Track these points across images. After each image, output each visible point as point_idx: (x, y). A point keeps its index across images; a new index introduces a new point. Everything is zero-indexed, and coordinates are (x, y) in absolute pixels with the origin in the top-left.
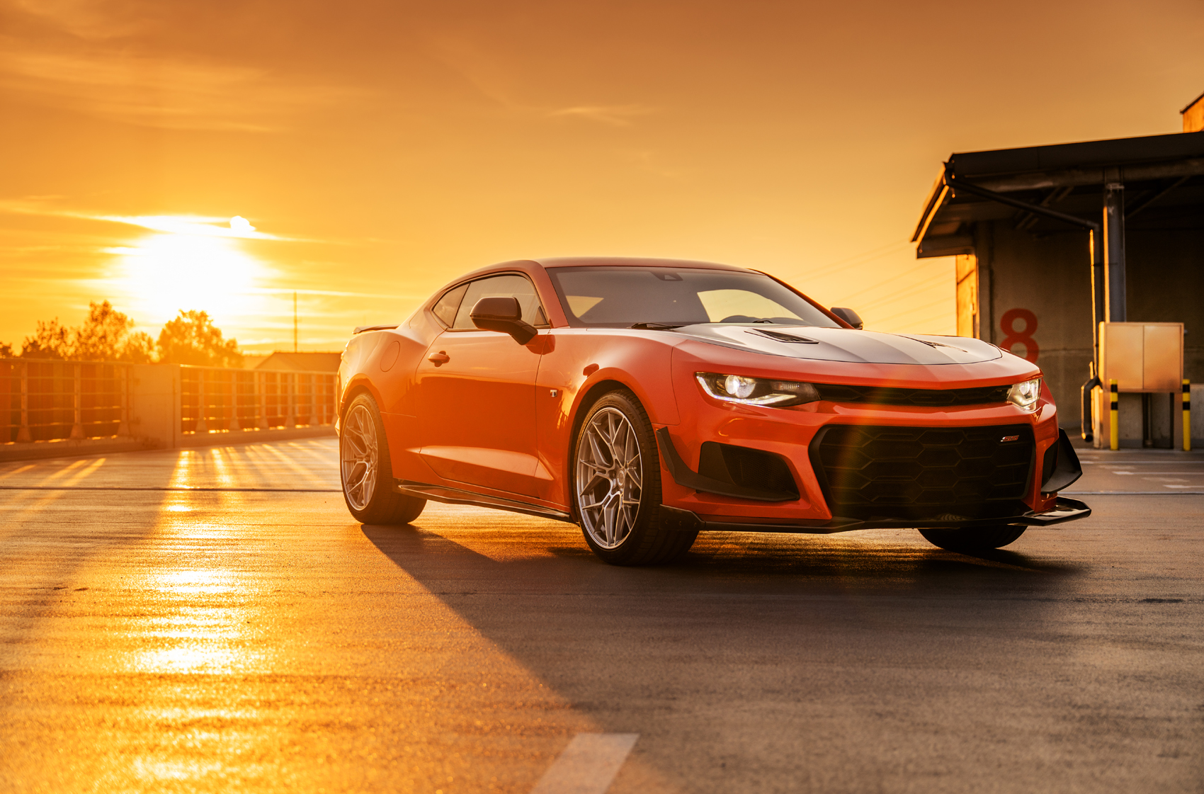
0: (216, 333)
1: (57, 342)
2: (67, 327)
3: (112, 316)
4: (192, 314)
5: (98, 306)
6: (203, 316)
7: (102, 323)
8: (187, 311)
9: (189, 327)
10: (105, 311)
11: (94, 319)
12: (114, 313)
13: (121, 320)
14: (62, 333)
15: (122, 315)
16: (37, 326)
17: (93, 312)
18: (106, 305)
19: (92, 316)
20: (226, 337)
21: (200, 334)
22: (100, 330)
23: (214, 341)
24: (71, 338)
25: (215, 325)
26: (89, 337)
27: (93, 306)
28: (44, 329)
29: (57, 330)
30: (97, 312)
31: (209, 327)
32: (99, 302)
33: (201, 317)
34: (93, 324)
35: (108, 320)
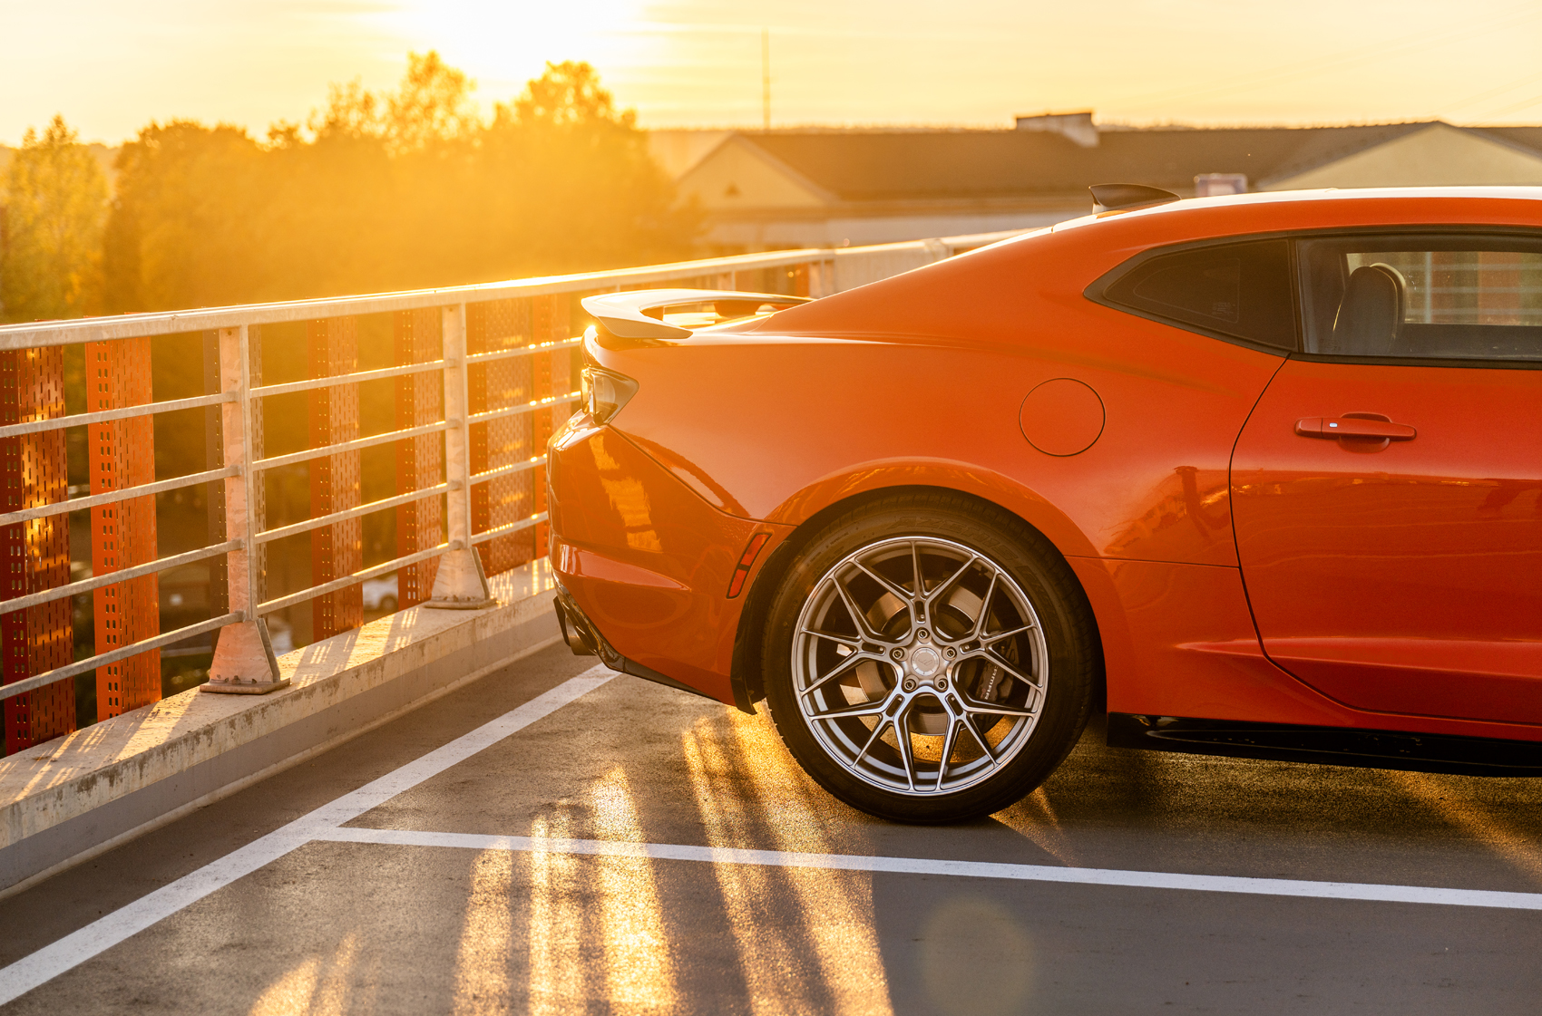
0: (603, 98)
1: (360, 116)
2: (375, 92)
3: (442, 74)
4: (566, 67)
5: (421, 58)
6: (583, 71)
7: (427, 85)
8: (558, 62)
9: (561, 89)
10: (432, 67)
11: (415, 79)
12: (444, 68)
13: (456, 81)
14: (367, 103)
15: (457, 72)
16: (328, 90)
17: (413, 67)
18: (433, 56)
19: (413, 72)
20: (619, 107)
21: (580, 100)
22: (424, 96)
23: (602, 111)
24: (381, 109)
25: (603, 86)
26: (408, 107)
27: (414, 59)
28: (339, 96)
29: (360, 97)
30: (420, 68)
31: (594, 88)
32: (423, 53)
33: (581, 73)
34: (412, 87)
35: (436, 80)
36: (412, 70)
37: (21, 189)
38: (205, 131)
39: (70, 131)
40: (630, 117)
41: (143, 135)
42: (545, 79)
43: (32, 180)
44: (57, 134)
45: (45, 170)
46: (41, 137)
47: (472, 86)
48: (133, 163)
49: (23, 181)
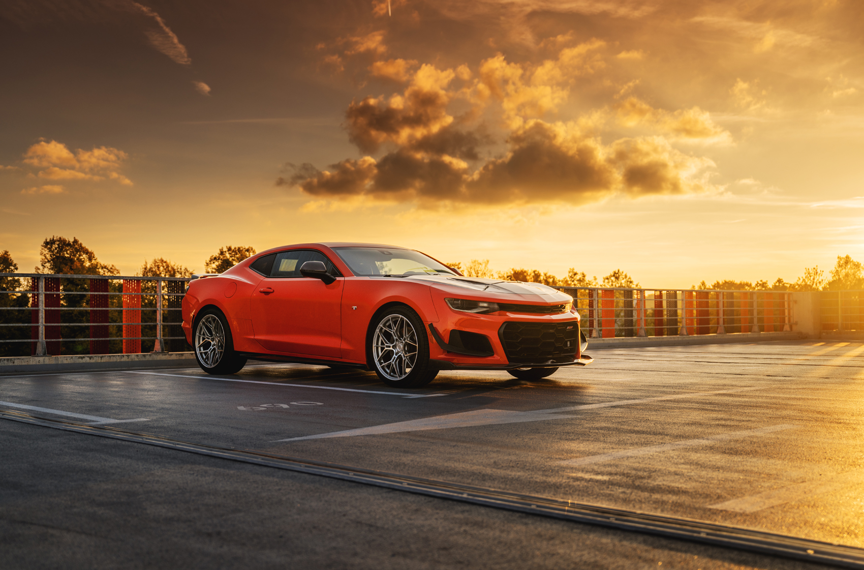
3: (852, 264)
5: (843, 258)
7: (845, 268)
10: (847, 261)
12: (853, 261)
13: (857, 266)
15: (858, 263)
16: (805, 271)
17: (839, 262)
19: (839, 264)
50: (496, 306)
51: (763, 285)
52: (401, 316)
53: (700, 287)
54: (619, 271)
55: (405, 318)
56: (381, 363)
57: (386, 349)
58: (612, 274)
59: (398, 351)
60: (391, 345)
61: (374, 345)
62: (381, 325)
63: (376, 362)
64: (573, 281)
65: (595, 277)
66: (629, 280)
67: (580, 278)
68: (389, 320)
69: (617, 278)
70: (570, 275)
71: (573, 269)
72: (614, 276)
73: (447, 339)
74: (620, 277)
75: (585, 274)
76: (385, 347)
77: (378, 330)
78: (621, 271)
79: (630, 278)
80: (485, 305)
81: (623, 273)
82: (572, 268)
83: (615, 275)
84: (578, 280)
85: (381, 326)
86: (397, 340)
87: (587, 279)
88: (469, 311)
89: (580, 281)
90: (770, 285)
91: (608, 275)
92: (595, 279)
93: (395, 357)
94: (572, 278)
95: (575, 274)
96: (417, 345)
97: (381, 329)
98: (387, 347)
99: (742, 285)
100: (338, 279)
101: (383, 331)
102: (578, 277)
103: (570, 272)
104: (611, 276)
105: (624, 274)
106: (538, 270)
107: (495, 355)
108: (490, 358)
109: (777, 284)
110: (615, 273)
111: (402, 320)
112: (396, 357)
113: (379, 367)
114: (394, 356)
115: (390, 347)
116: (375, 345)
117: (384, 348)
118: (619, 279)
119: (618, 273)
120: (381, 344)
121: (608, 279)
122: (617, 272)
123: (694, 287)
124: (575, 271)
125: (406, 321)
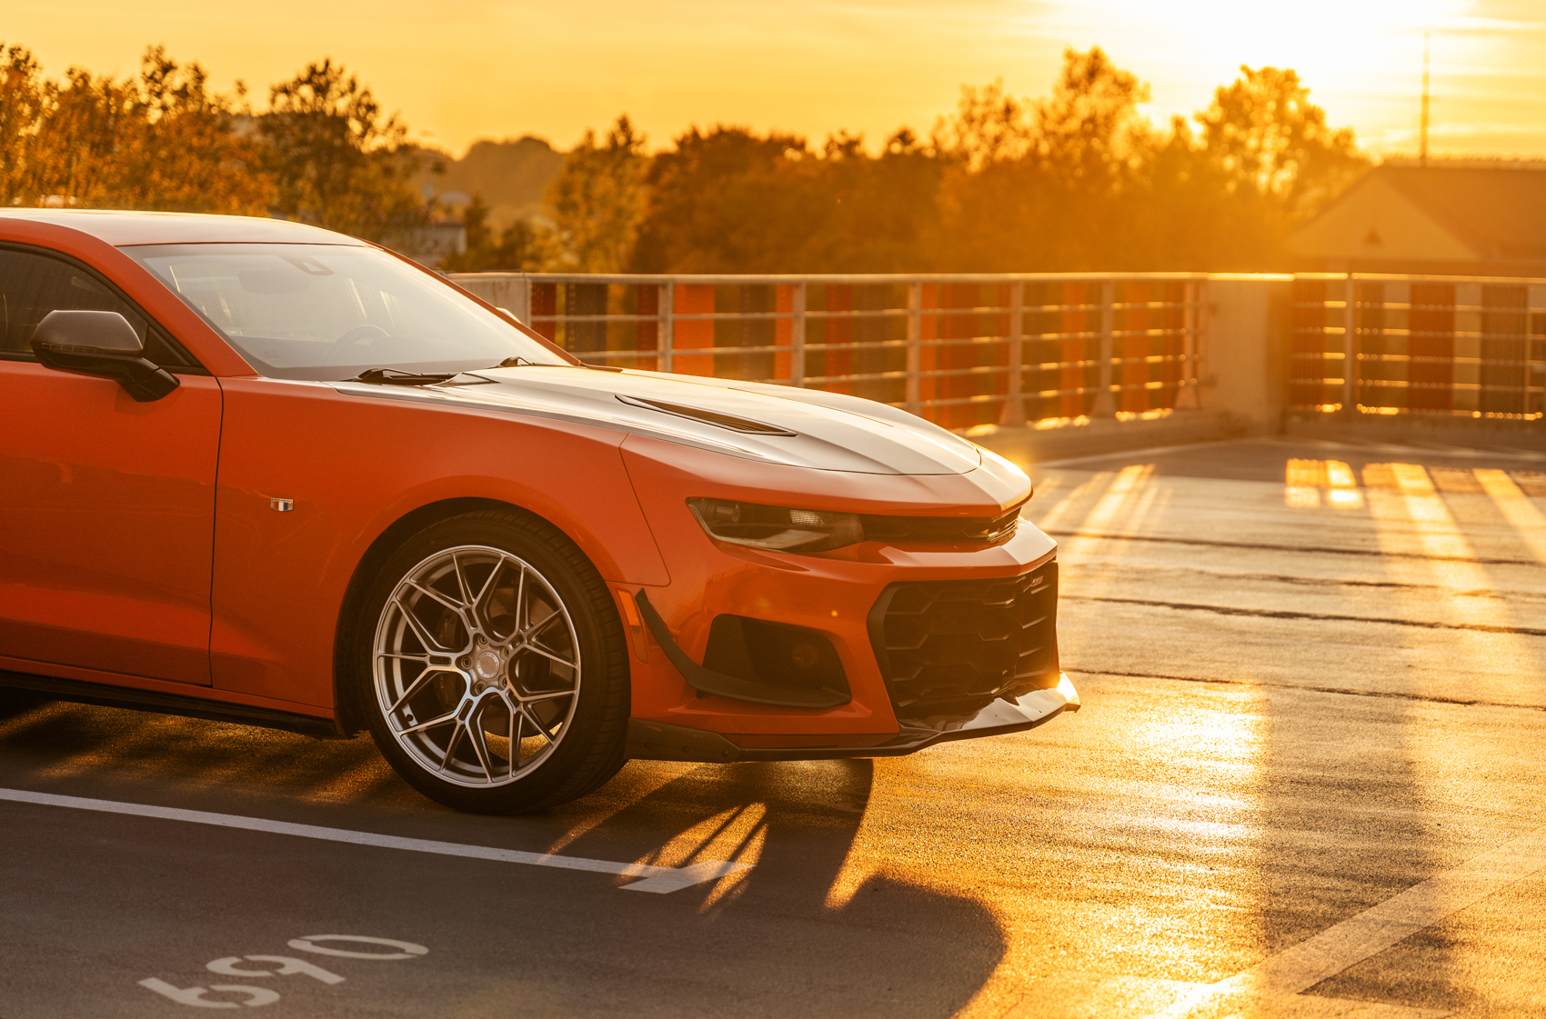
0: (1313, 116)
1: (1000, 127)
2: (1017, 99)
3: (1108, 78)
4: (1266, 73)
5: (1081, 57)
6: (1288, 81)
7: (1087, 92)
8: (1256, 67)
9: (1260, 102)
10: (1095, 68)
11: (1072, 84)
12: (1111, 70)
13: (1125, 86)
14: (1008, 112)
15: (1127, 76)
16: (959, 95)
17: (1070, 70)
18: (1097, 55)
19: (1070, 75)
20: (1333, 125)
21: (1282, 117)
22: (1083, 106)
23: (1310, 132)
24: (1026, 120)
25: (1312, 101)
26: (1062, 119)
27: (1071, 57)
28: (973, 103)
29: (999, 105)
30: (1079, 70)
31: (1300, 103)
32: (1084, 50)
33: (1285, 83)
34: (1069, 94)
35: (1099, 86)
36: (1069, 73)
37: (574, 206)
38: (755, 141)
39: (636, 136)
40: (1345, 138)
41: (681, 144)
42: (1238, 88)
43: (587, 197)
44: (621, 140)
45: (604, 184)
46: (601, 142)
47: (1145, 97)
48: (667, 178)
49: (577, 196)
50: (854, 526)
51: (850, 147)
52: (504, 554)
53: (613, 138)
54: (327, 64)
55: (524, 564)
56: (404, 722)
57: (431, 668)
58: (304, 74)
59: (480, 679)
60: (454, 656)
61: (379, 650)
62: (409, 580)
63: (386, 714)
64: (159, 95)
65: (240, 84)
66: (365, 100)
67: (185, 86)
68: (451, 561)
69: (322, 90)
70: (149, 73)
71: (160, 51)
72: (309, 81)
73: (696, 649)
74: (334, 86)
75: (204, 68)
76: (427, 660)
77: (394, 599)
78: (335, 66)
79: (366, 93)
80: (808, 518)
81: (341, 71)
82: (155, 45)
83: (315, 80)
84: (175, 93)
85: (412, 582)
86: (477, 636)
87: (212, 90)
88: (762, 544)
89: (182, 94)
90: (873, 148)
91: (288, 77)
92: (242, 90)
93: (469, 703)
94: (156, 81)
95: (167, 68)
96: (578, 667)
97: (412, 590)
98: (435, 660)
99: (776, 146)
100: (187, 381)
101: (415, 599)
102: (176, 80)
103: (147, 60)
104: (299, 82)
105: (346, 77)
106: (25, 48)
107: (854, 703)
108: (839, 714)
109: (897, 148)
110: (313, 71)
111: (510, 572)
112: (476, 700)
113: (399, 734)
114: (467, 695)
115: (446, 661)
116: (382, 651)
117: (425, 666)
118: (329, 96)
119: (324, 73)
120: (404, 650)
121: (286, 91)
122: (320, 68)
123: (590, 135)
124: (166, 57)
125: (528, 575)
